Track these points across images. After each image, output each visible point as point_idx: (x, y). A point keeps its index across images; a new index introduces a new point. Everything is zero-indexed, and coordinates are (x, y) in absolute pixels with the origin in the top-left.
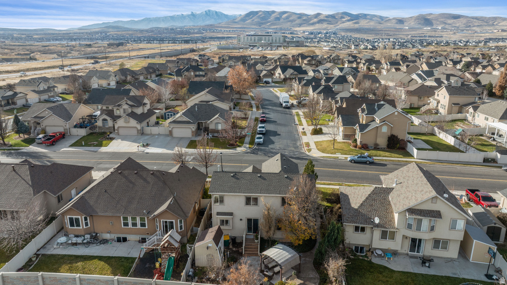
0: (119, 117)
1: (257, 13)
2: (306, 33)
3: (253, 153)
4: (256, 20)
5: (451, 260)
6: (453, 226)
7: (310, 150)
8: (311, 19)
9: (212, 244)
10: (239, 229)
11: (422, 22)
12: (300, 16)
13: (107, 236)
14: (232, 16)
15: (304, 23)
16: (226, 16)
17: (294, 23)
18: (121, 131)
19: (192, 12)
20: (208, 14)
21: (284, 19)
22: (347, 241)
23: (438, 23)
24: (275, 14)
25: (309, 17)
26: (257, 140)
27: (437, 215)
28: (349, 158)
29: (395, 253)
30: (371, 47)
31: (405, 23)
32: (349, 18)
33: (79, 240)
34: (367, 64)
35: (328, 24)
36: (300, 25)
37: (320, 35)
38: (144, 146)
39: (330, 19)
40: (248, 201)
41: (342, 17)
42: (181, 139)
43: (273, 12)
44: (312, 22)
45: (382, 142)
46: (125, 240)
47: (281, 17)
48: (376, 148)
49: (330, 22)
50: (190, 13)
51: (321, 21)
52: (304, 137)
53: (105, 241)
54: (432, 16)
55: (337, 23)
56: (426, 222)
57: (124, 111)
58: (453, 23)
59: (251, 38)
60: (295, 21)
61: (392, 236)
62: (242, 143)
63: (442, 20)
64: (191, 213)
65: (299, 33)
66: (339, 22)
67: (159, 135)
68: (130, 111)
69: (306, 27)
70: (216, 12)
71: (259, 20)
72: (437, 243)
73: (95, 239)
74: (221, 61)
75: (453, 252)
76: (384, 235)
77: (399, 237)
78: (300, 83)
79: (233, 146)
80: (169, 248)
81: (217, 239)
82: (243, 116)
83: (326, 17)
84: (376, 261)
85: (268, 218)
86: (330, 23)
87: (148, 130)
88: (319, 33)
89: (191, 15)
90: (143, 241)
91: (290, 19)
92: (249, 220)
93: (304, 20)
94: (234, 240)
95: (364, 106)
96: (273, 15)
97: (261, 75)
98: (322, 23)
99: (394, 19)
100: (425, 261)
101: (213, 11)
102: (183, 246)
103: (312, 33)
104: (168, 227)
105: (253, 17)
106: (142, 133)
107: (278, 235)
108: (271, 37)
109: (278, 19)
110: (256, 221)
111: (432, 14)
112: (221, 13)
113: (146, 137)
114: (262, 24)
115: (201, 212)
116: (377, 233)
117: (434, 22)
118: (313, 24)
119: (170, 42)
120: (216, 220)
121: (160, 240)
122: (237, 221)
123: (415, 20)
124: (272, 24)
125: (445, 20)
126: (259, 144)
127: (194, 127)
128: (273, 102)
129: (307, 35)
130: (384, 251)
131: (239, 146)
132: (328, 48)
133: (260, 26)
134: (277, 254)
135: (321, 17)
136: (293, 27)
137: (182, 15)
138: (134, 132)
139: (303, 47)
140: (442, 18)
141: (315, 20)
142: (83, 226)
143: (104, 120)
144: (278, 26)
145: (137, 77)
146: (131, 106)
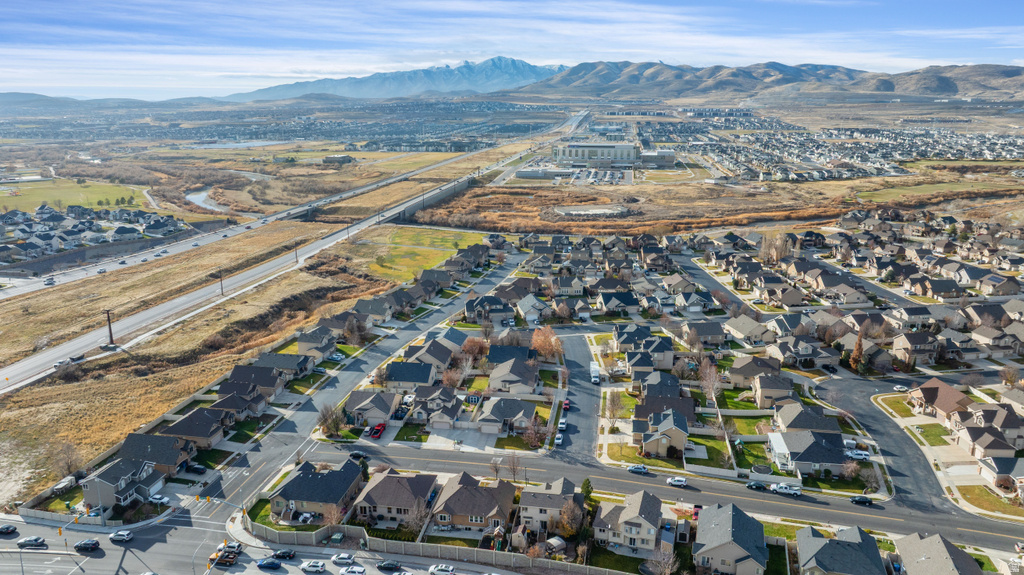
0: (433, 411)
1: (593, 66)
2: (689, 114)
3: (552, 456)
4: (591, 81)
5: (651, 551)
6: (649, 533)
7: (600, 455)
8: (700, 79)
9: (521, 535)
10: (536, 526)
11: (934, 85)
12: (681, 71)
13: (460, 527)
14: (543, 68)
15: (688, 90)
16: (533, 69)
17: (666, 89)
18: (436, 425)
19: (467, 62)
20: (498, 65)
21: (648, 79)
22: (595, 537)
23: (968, 86)
24: (630, 69)
25: (698, 74)
26: (556, 441)
27: (639, 525)
28: (632, 466)
29: (621, 545)
30: (795, 177)
31: (896, 87)
32: (781, 76)
33: (446, 528)
34: (740, 269)
35: (735, 90)
36: (679, 93)
37: (717, 118)
38: (458, 444)
39: (740, 80)
40: (541, 511)
41: (766, 75)
42: (489, 435)
43: (627, 64)
44: (703, 85)
45: (663, 452)
46: (470, 529)
47: (642, 74)
48: (658, 457)
49: (740, 85)
50: (463, 64)
51: (721, 85)
52: (601, 436)
53: (459, 530)
54: (956, 71)
55: (754, 87)
56: (634, 529)
57: (438, 405)
58: (1004, 86)
59: (577, 151)
60: (669, 84)
61: (619, 535)
62: (543, 443)
63: (977, 79)
64: (508, 516)
65: (675, 114)
66: (759, 87)
67: (468, 429)
68: (442, 405)
69: (692, 97)
70: (513, 61)
71: (597, 81)
72: (643, 541)
73: (454, 528)
74: (523, 244)
75: (651, 546)
76: (614, 535)
77: (622, 536)
78: (620, 335)
79: (535, 448)
80: (498, 535)
81: (523, 532)
82: (546, 400)
83: (734, 75)
84: (609, 548)
85: (552, 522)
86: (739, 88)
87: (458, 424)
88: (715, 115)
89: (465, 66)
90: (481, 530)
91: (660, 79)
92: (542, 522)
93: (687, 82)
94: (532, 532)
95: (652, 415)
96: (627, 70)
97: (576, 308)
98: (723, 89)
99: (874, 76)
100: (635, 550)
101: (506, 60)
102: (505, 534)
103: (700, 114)
104: (496, 524)
105: (585, 74)
106: (454, 427)
107: (557, 531)
108: (612, 150)
109: (635, 79)
110: (545, 522)
111: (956, 66)
112: (522, 62)
113: (459, 432)
114: (605, 90)
115: (513, 514)
116: (611, 533)
117: (960, 85)
118: (705, 91)
119: (430, 148)
120: (523, 520)
121: (493, 531)
122: (535, 521)
123: (919, 80)
124: (623, 90)
125: (985, 80)
126: (558, 445)
127: (500, 425)
128: (583, 370)
129: (690, 117)
130: (615, 544)
131: (540, 447)
132: (713, 182)
133: (599, 95)
134: (554, 541)
135: (723, 75)
136: (664, 96)
137: (448, 66)
138: (448, 427)
139: (671, 167)
140: (980, 75)
141: (710, 82)
142: (447, 520)
143: (419, 413)
144: (635, 96)
145: (413, 302)
146: (444, 401)
